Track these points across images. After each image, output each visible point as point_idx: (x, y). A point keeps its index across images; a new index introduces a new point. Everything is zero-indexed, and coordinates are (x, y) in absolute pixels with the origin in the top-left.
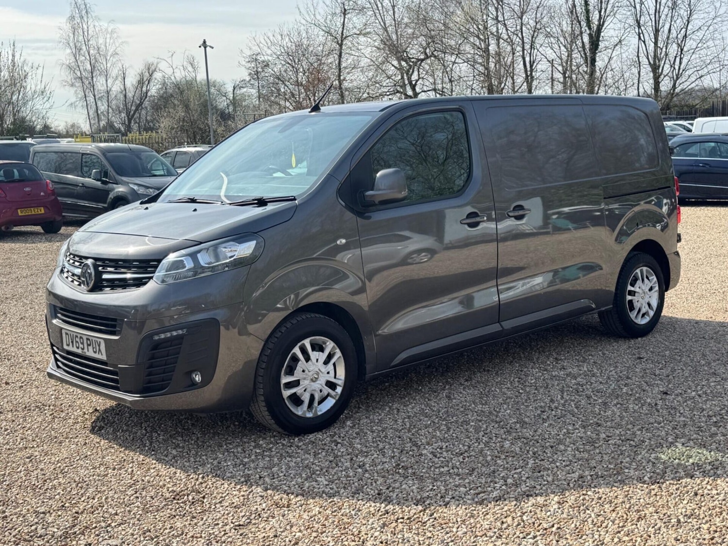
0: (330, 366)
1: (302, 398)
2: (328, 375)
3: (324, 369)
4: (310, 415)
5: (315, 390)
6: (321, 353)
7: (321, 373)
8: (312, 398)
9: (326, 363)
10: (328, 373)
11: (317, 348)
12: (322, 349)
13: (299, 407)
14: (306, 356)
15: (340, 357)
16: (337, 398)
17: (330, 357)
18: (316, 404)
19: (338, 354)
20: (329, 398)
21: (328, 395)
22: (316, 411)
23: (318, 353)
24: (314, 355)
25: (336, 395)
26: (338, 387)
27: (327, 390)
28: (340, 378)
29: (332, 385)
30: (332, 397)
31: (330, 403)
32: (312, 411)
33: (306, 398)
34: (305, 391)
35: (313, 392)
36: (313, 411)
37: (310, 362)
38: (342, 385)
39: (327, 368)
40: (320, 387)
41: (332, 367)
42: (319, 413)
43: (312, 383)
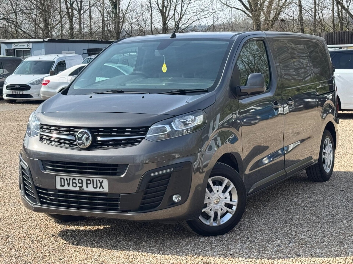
0: (227, 194)
1: (209, 215)
2: (226, 199)
3: (222, 196)
4: (215, 224)
5: (218, 209)
6: (220, 186)
7: (220, 199)
8: (216, 214)
9: (224, 192)
10: (226, 198)
11: (217, 183)
12: (220, 184)
13: (208, 220)
14: (210, 189)
15: (233, 188)
16: (233, 213)
17: (226, 188)
18: (219, 218)
19: (232, 186)
20: (228, 213)
21: (227, 212)
22: (219, 222)
23: (217, 186)
24: (215, 188)
25: (232, 212)
26: (234, 206)
27: (226, 209)
28: (235, 200)
29: (229, 206)
30: (230, 213)
31: (229, 216)
32: (216, 222)
33: (212, 214)
34: (211, 210)
35: (216, 211)
36: (218, 222)
37: (212, 192)
38: (237, 205)
39: (225, 195)
40: (221, 207)
41: (228, 194)
42: (222, 223)
43: (215, 205)
